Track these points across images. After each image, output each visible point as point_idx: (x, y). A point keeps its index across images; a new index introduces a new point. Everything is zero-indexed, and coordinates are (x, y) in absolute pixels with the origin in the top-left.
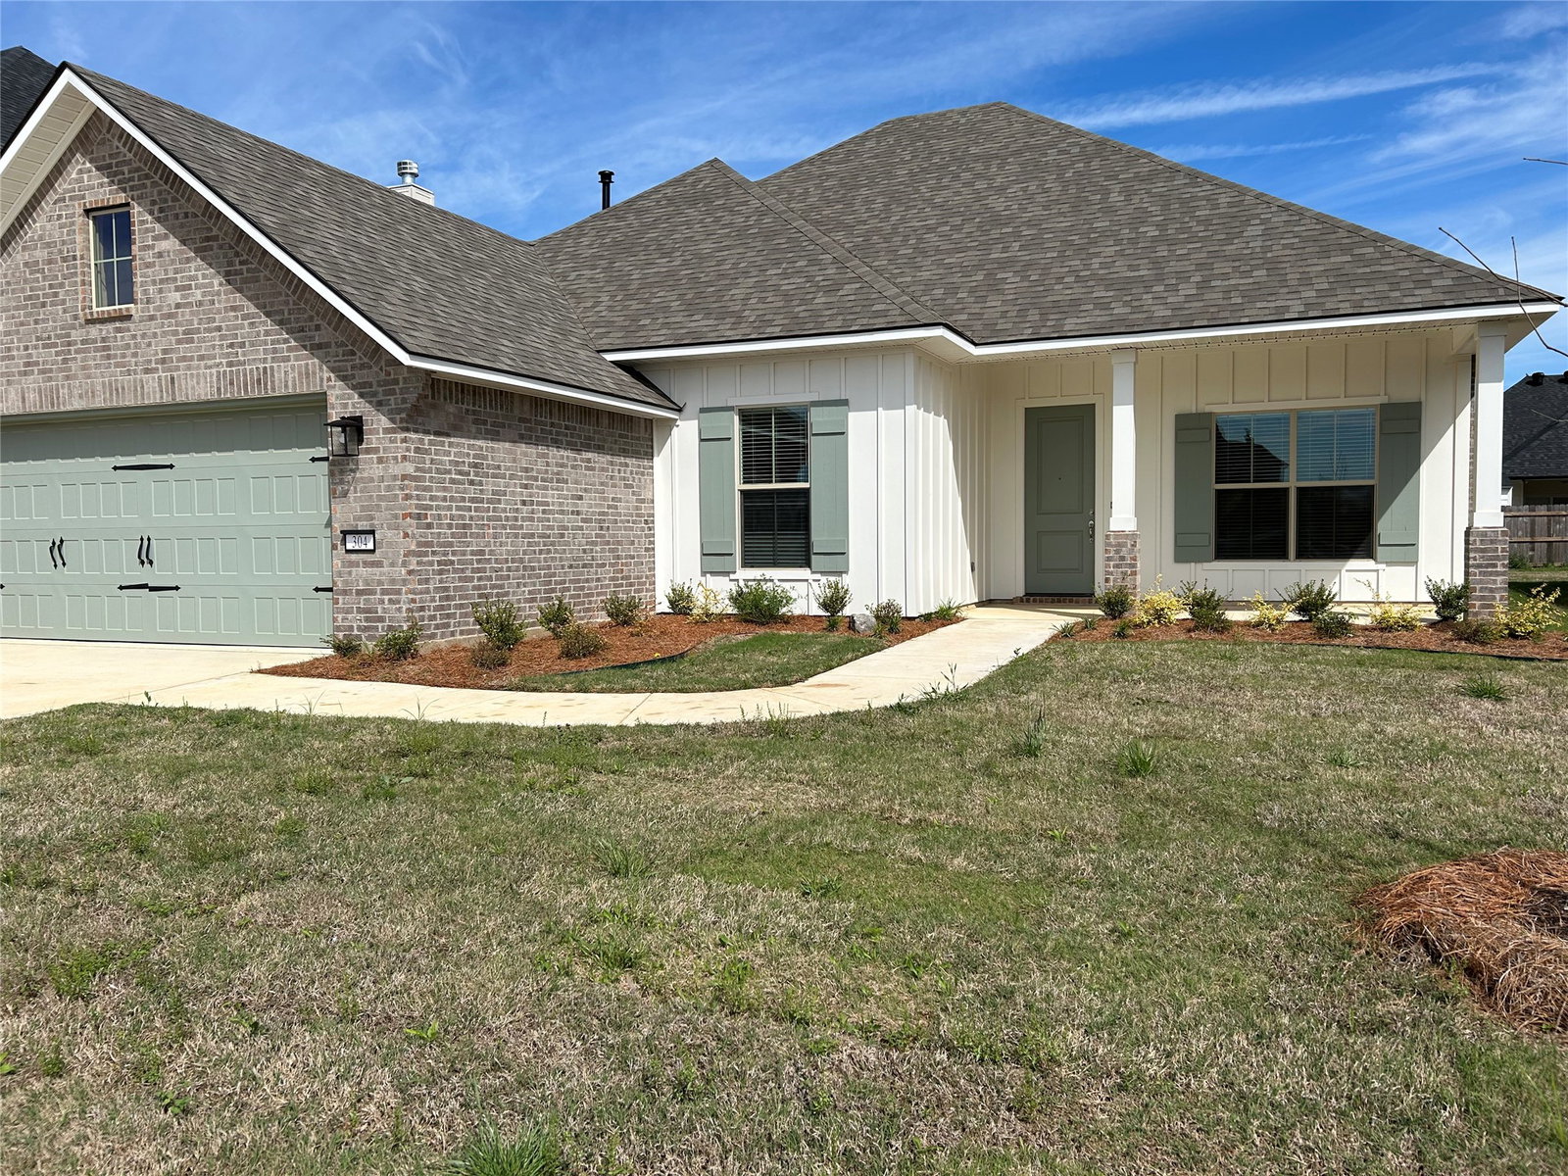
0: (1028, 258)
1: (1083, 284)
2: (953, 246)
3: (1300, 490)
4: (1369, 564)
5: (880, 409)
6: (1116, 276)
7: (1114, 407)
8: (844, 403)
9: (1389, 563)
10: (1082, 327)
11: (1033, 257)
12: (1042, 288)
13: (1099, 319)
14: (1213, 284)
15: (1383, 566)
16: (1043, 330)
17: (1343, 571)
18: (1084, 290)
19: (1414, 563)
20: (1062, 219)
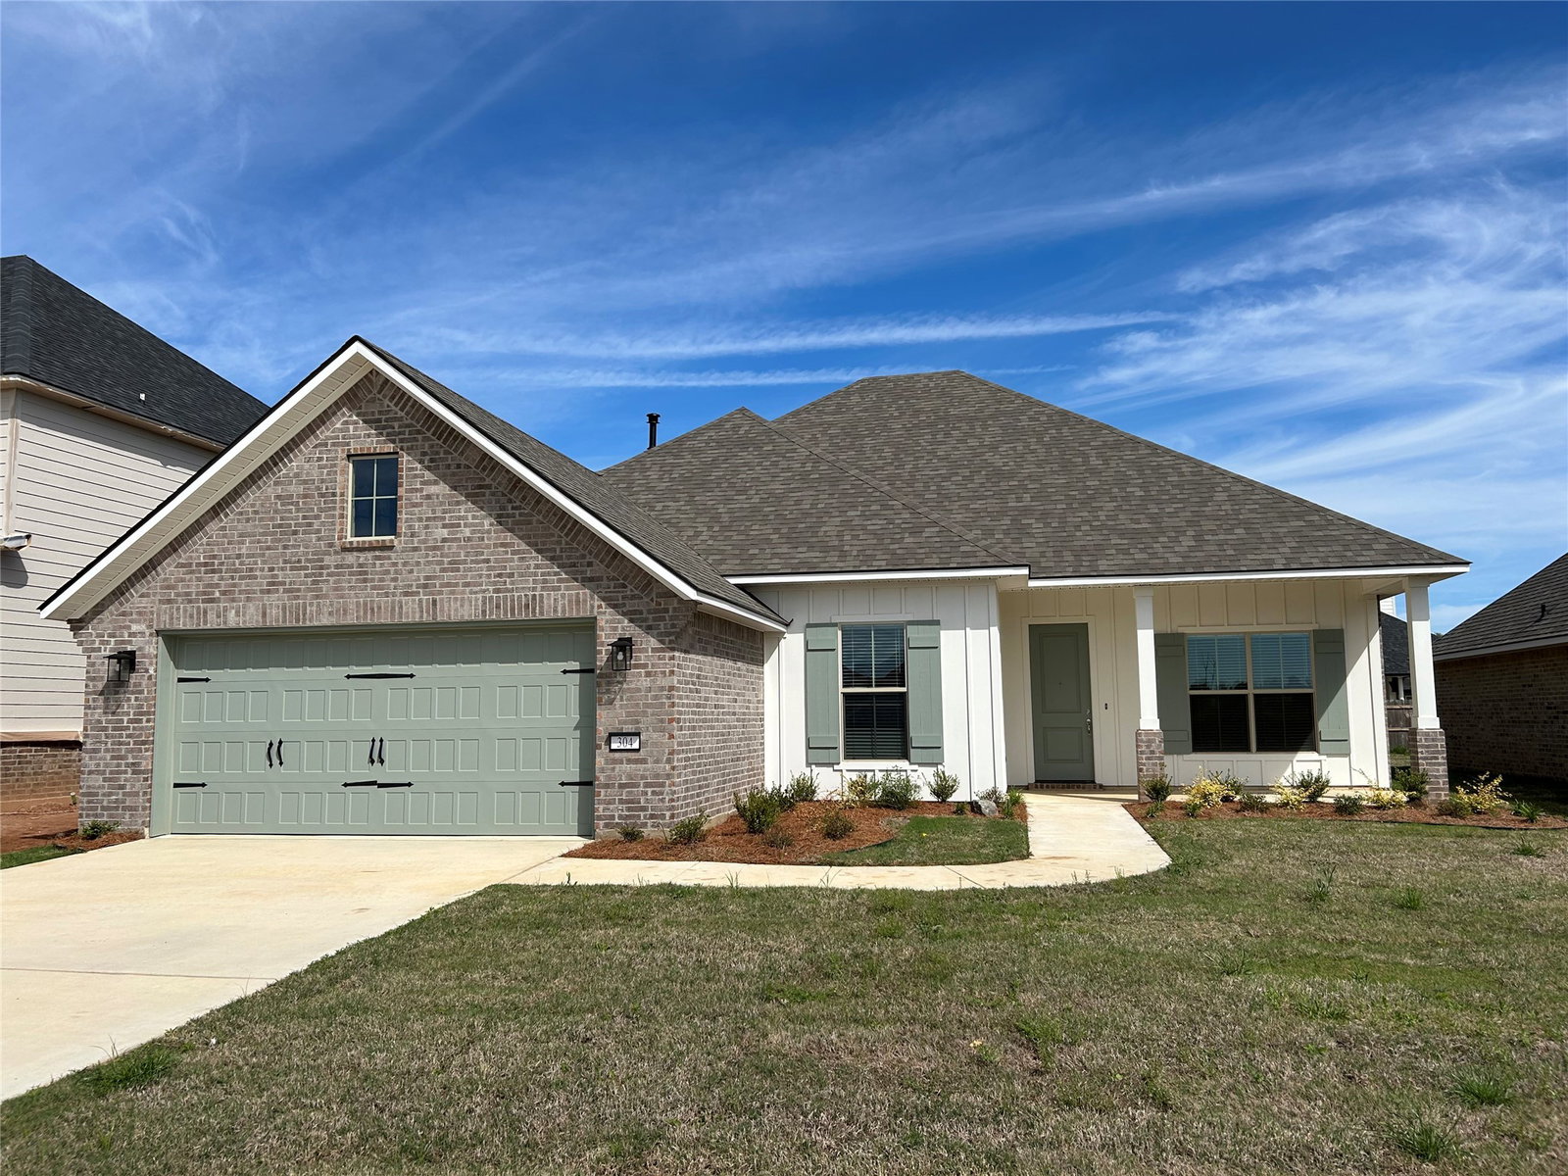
0: (1042, 508)
1: (1099, 532)
2: (971, 494)
3: (1256, 696)
4: (1314, 755)
5: (968, 629)
6: (1123, 527)
7: (1139, 632)
8: (937, 623)
9: (1329, 755)
10: (1114, 568)
11: (1046, 507)
12: (1065, 534)
13: (1125, 562)
15: (1324, 757)
16: (1082, 569)
17: (1294, 762)
18: (1103, 537)
19: (1348, 755)
20: (1056, 477)
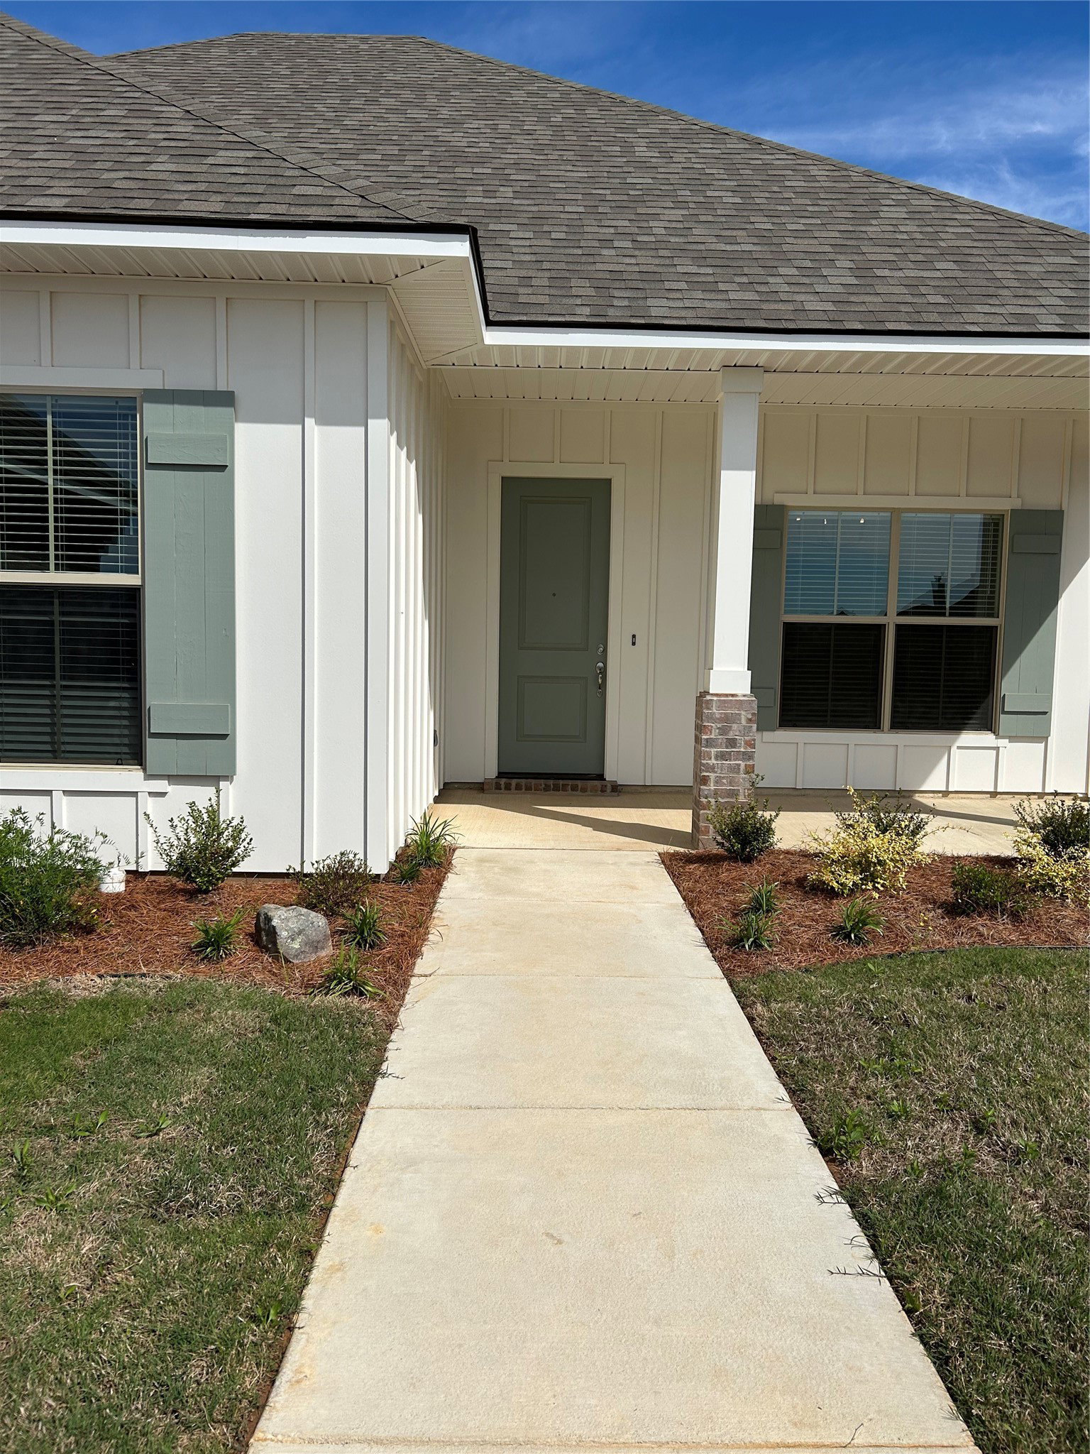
0: (534, 209)
1: (653, 253)
2: (394, 179)
3: (899, 628)
4: (987, 738)
5: (309, 422)
6: (702, 247)
7: (723, 472)
8: (225, 399)
9: (1013, 739)
10: (683, 313)
11: (541, 208)
12: (579, 251)
13: (708, 305)
14: (879, 272)
15: (1003, 743)
16: (611, 312)
17: (954, 749)
18: (657, 261)
19: (1043, 738)
20: (570, 168)
